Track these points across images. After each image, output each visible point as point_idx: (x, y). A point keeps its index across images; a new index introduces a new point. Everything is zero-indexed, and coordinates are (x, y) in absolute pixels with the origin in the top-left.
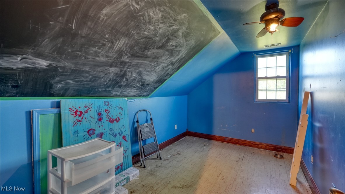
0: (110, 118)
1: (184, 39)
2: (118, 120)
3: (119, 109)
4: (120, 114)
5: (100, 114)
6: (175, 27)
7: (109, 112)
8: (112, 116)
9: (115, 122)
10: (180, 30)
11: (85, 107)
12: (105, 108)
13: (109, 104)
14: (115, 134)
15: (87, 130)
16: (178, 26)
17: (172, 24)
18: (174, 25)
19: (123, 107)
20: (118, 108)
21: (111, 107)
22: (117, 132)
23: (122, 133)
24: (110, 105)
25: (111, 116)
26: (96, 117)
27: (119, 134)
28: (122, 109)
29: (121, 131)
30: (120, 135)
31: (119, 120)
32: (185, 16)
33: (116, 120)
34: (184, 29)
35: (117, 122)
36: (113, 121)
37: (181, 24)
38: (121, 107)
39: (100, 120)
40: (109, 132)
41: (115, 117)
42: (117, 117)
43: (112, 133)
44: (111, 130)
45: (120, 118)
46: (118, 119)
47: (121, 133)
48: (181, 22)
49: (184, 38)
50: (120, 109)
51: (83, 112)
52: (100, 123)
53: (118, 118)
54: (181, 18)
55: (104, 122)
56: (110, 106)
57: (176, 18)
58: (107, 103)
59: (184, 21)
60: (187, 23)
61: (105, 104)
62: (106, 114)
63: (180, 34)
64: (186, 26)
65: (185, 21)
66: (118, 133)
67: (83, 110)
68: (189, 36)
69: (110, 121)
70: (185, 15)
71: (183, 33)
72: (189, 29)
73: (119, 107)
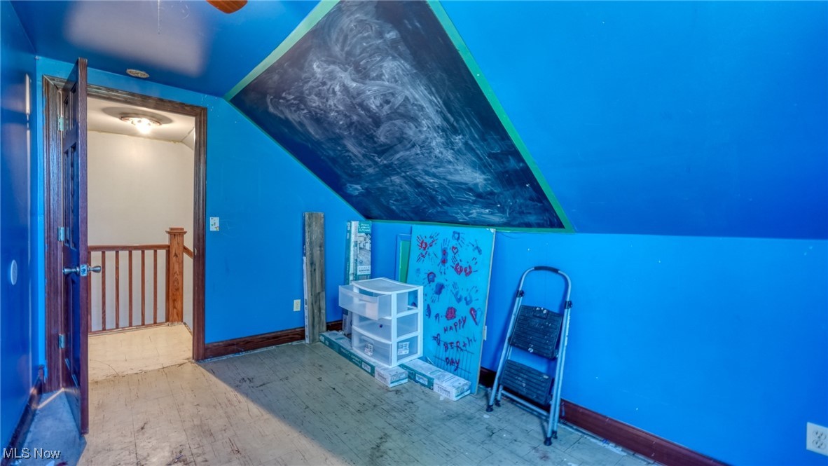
0: (457, 263)
1: (373, 82)
2: (468, 272)
3: (474, 250)
4: (474, 261)
5: (444, 252)
6: (337, 88)
7: (457, 252)
8: (461, 260)
9: (463, 273)
10: (343, 83)
11: (431, 237)
12: (454, 243)
13: (458, 238)
14: (459, 297)
15: (429, 272)
16: (336, 82)
17: (331, 90)
18: (332, 87)
19: (482, 248)
20: (473, 248)
21: (461, 243)
22: (464, 294)
23: (471, 301)
24: (461, 239)
25: (459, 261)
26: (440, 255)
27: (466, 299)
28: (480, 251)
29: (471, 297)
30: (467, 303)
31: (470, 272)
32: (318, 67)
33: (466, 271)
34: (343, 75)
35: (468, 274)
36: (461, 271)
37: (332, 77)
38: (479, 246)
39: (444, 261)
40: (451, 287)
41: (464, 265)
42: (467, 266)
43: (454, 292)
44: (455, 285)
45: (473, 269)
46: (468, 270)
47: (468, 299)
48: (327, 75)
49: (368, 81)
50: (476, 251)
51: (428, 244)
52: (443, 268)
53: (470, 267)
54: (320, 74)
55: (448, 268)
56: (460, 241)
57: (320, 80)
58: (457, 236)
59: (327, 70)
60: (332, 67)
61: (453, 236)
62: (453, 254)
63: (354, 85)
64: (338, 69)
65: (326, 68)
66: (464, 297)
67: (428, 241)
68: (365, 69)
69: (456, 269)
70: (315, 66)
71: (354, 80)
72: (347, 66)
73: (475, 246)
